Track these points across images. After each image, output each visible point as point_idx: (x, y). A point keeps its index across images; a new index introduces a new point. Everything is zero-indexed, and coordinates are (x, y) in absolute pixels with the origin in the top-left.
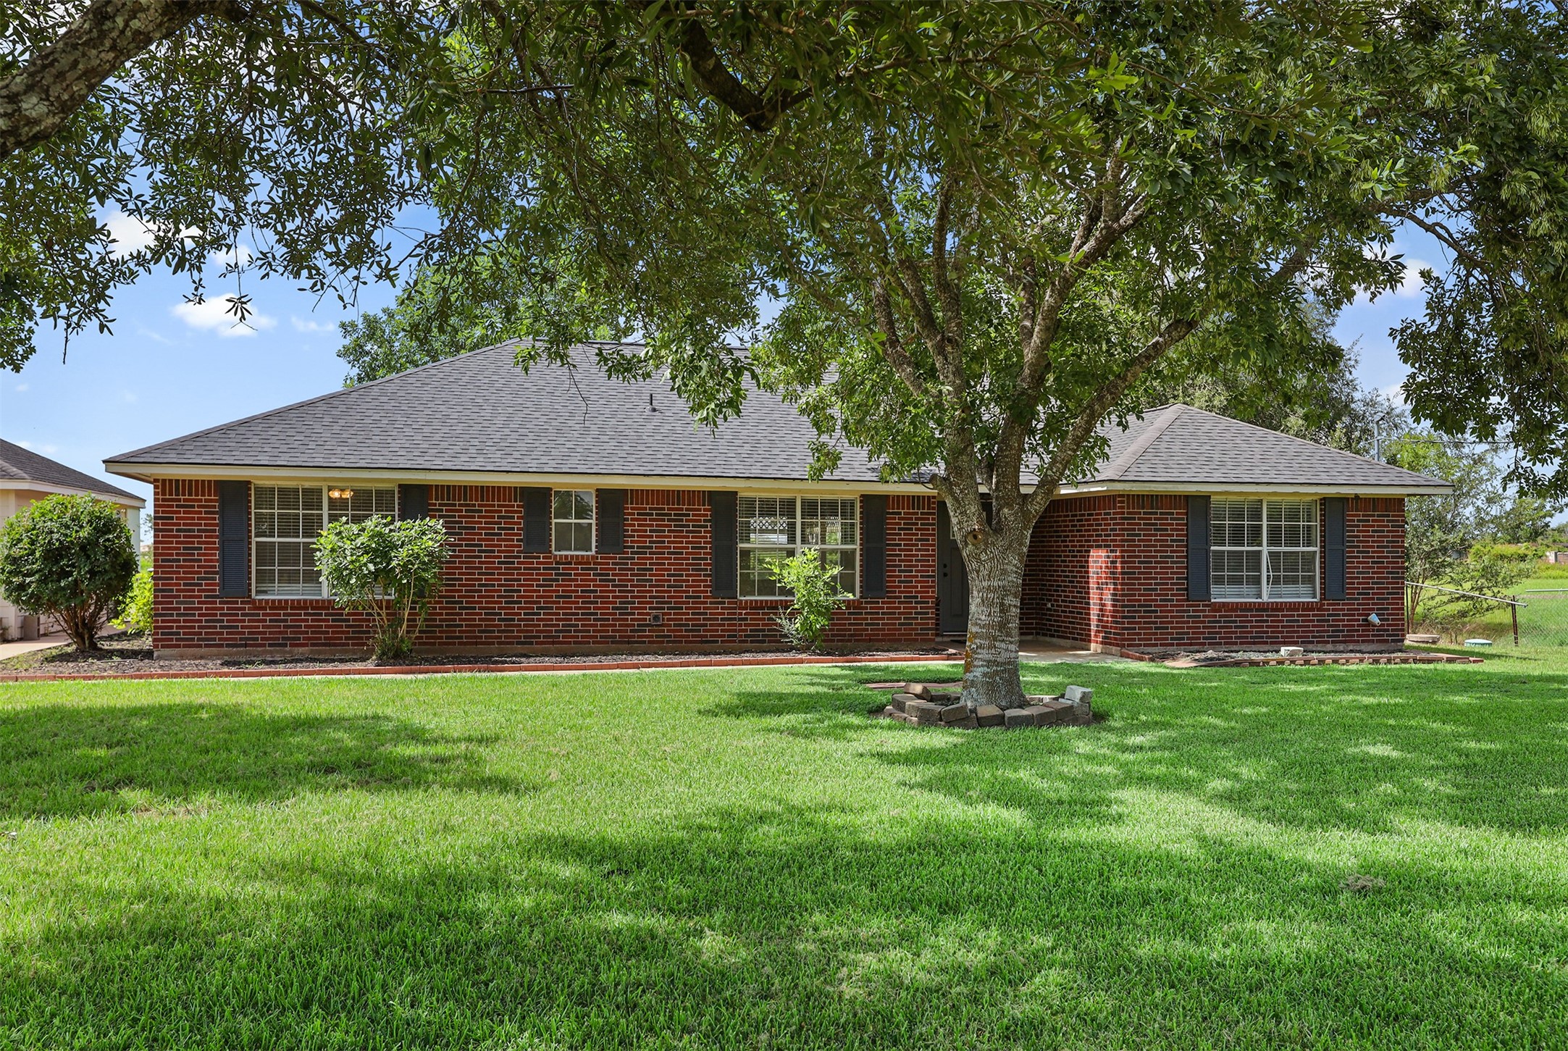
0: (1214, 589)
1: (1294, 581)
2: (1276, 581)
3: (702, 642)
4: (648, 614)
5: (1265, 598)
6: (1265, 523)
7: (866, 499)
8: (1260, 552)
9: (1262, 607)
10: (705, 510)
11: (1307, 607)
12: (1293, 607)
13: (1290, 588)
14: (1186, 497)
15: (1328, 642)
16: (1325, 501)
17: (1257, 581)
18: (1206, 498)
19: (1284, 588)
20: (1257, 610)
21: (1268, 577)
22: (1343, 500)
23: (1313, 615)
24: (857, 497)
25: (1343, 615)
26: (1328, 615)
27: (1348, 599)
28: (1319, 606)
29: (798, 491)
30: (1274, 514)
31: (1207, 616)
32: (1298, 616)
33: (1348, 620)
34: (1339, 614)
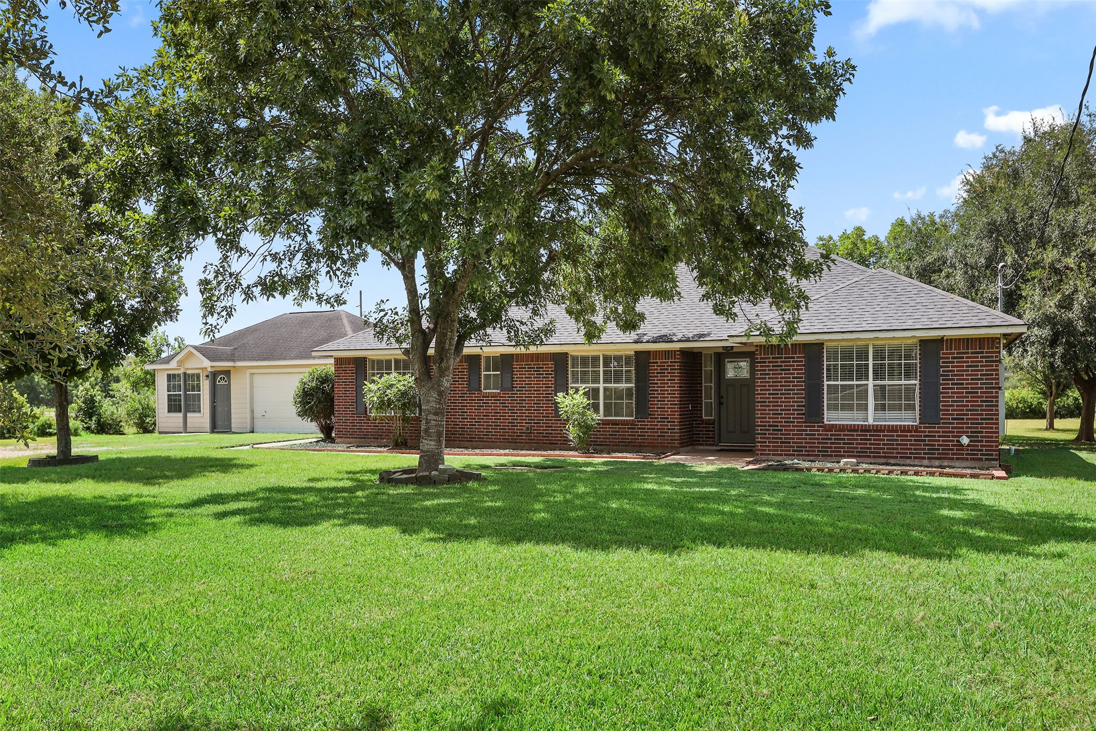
0: (827, 414)
1: (898, 408)
2: (882, 408)
4: (524, 426)
5: (871, 421)
6: (871, 362)
7: (637, 353)
8: (867, 385)
9: (865, 429)
10: (551, 364)
11: (905, 429)
12: (892, 429)
13: (895, 414)
14: (804, 345)
15: (925, 458)
16: (923, 342)
17: (865, 408)
18: (820, 346)
19: (888, 414)
20: (862, 431)
21: (874, 405)
22: (941, 341)
23: (911, 436)
24: (633, 353)
25: (939, 436)
26: (925, 436)
27: (943, 423)
28: (916, 429)
29: (599, 350)
30: (879, 354)
31: (820, 435)
32: (897, 436)
33: (943, 441)
34: (935, 436)
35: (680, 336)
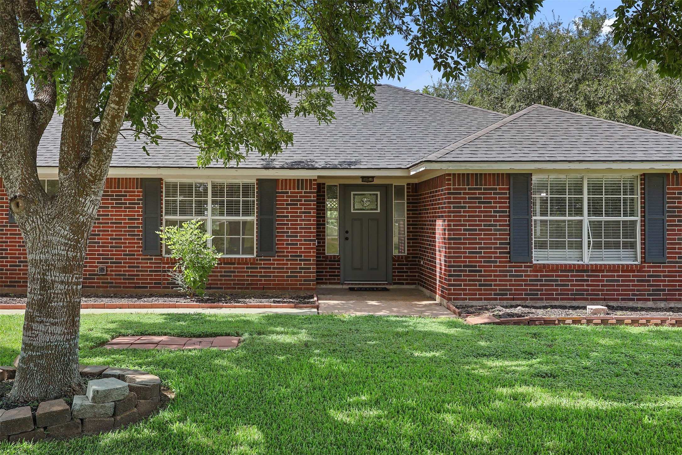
0: (535, 253)
1: (616, 246)
2: (597, 246)
3: (135, 287)
4: (96, 267)
5: (586, 261)
6: (585, 196)
7: (260, 182)
8: (581, 221)
9: (582, 269)
10: (138, 192)
11: (627, 269)
12: (613, 269)
13: (612, 252)
14: (509, 175)
15: (648, 300)
16: (646, 177)
17: (579, 246)
18: (527, 176)
19: (604, 252)
20: (577, 271)
21: (589, 243)
22: (663, 176)
23: (633, 276)
24: (255, 181)
25: (664, 276)
26: (649, 276)
27: (669, 262)
28: (639, 269)
29: (208, 177)
30: (595, 188)
31: (529, 276)
32: (618, 276)
33: (669, 281)
34: (660, 276)
35: (322, 164)
